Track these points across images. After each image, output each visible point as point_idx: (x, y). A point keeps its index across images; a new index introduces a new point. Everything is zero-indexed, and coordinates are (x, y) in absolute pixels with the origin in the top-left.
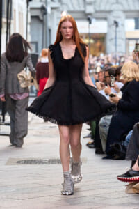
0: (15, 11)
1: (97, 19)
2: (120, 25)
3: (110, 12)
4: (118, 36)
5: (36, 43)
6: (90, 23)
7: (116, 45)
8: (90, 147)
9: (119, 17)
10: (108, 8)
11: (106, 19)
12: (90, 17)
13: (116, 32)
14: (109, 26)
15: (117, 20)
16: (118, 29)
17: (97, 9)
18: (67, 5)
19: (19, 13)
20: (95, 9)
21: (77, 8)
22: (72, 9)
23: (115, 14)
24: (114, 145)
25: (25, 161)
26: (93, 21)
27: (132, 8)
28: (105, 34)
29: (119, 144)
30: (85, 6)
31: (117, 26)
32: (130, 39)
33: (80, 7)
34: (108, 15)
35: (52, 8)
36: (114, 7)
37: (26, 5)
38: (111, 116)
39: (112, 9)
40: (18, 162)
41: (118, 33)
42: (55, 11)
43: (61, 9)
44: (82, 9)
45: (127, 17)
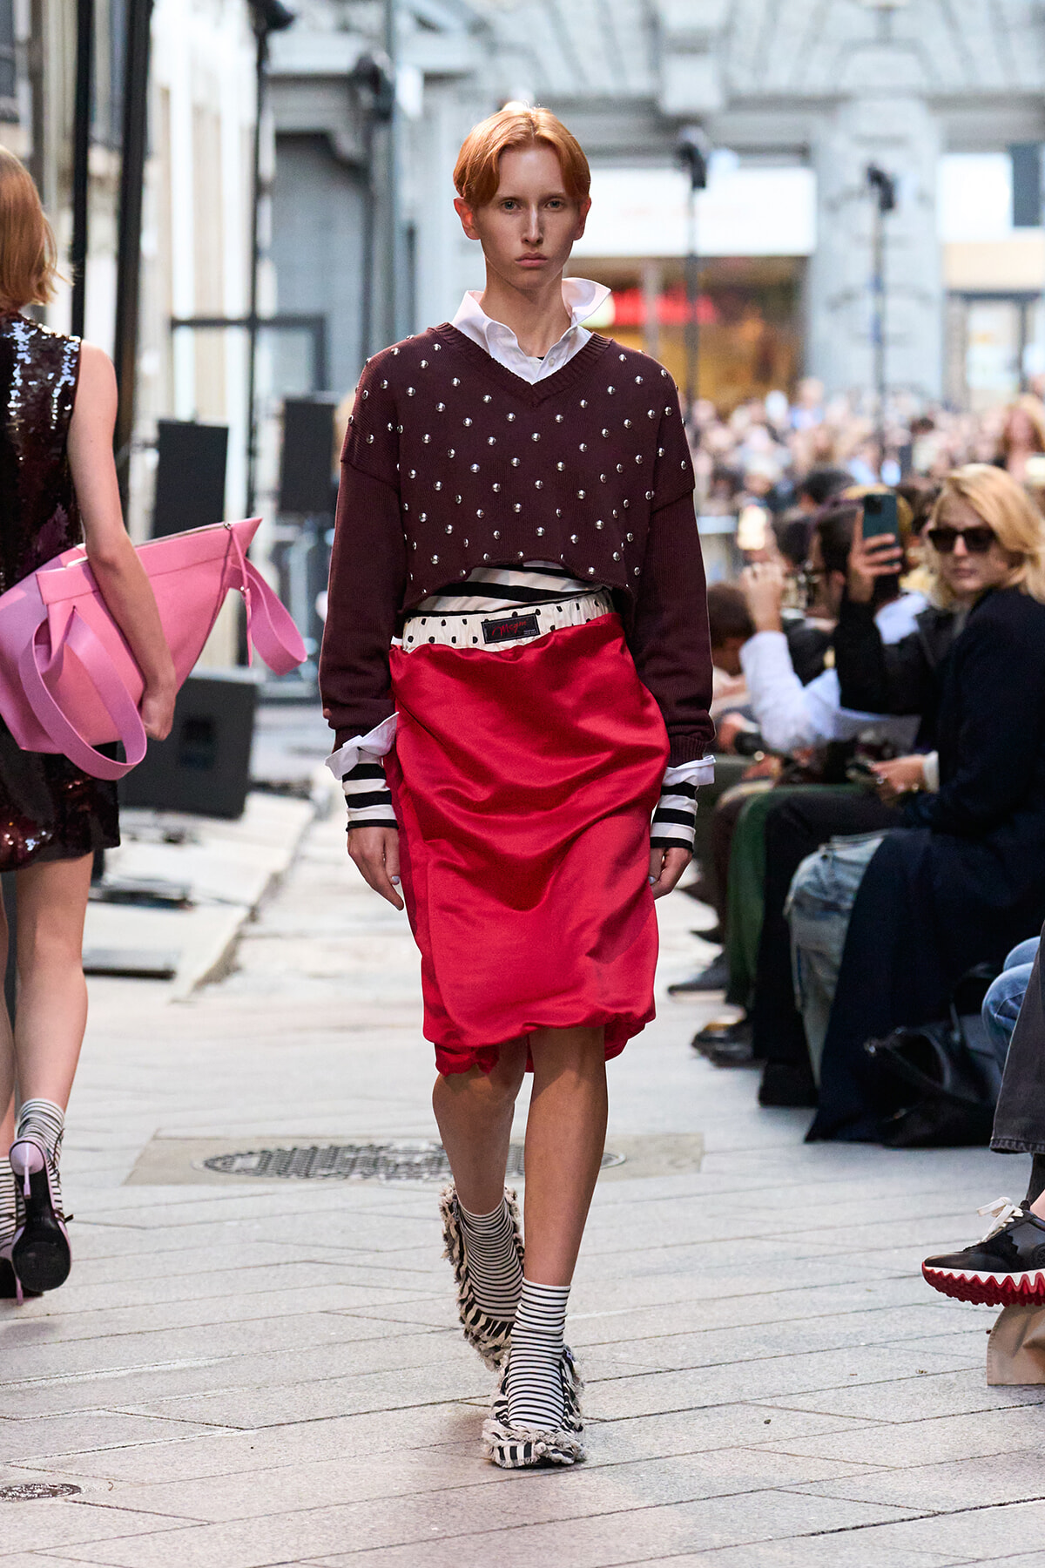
0: (166, 94)
1: (749, 152)
2: (905, 195)
3: (830, 103)
4: (892, 276)
5: (316, 326)
6: (699, 182)
7: (879, 339)
8: (722, 1060)
9: (897, 142)
10: (817, 79)
11: (803, 153)
12: (694, 136)
13: (880, 243)
14: (830, 205)
15: (890, 163)
16: (894, 225)
17: (745, 83)
18: (527, 53)
19: (198, 112)
20: (725, 82)
21: (602, 80)
22: (562, 82)
23: (867, 118)
24: (890, 1042)
25: (266, 1155)
26: (721, 166)
27: (993, 77)
28: (801, 262)
29: (932, 1033)
30: (655, 66)
31: (887, 202)
32: (973, 297)
33: (618, 69)
34: (816, 127)
35: (433, 79)
36: (865, 69)
37: (249, 56)
38: (873, 844)
39: (847, 82)
40: (220, 1164)
41: (892, 255)
42: (446, 102)
43: (488, 83)
44: (638, 83)
45: (956, 144)
